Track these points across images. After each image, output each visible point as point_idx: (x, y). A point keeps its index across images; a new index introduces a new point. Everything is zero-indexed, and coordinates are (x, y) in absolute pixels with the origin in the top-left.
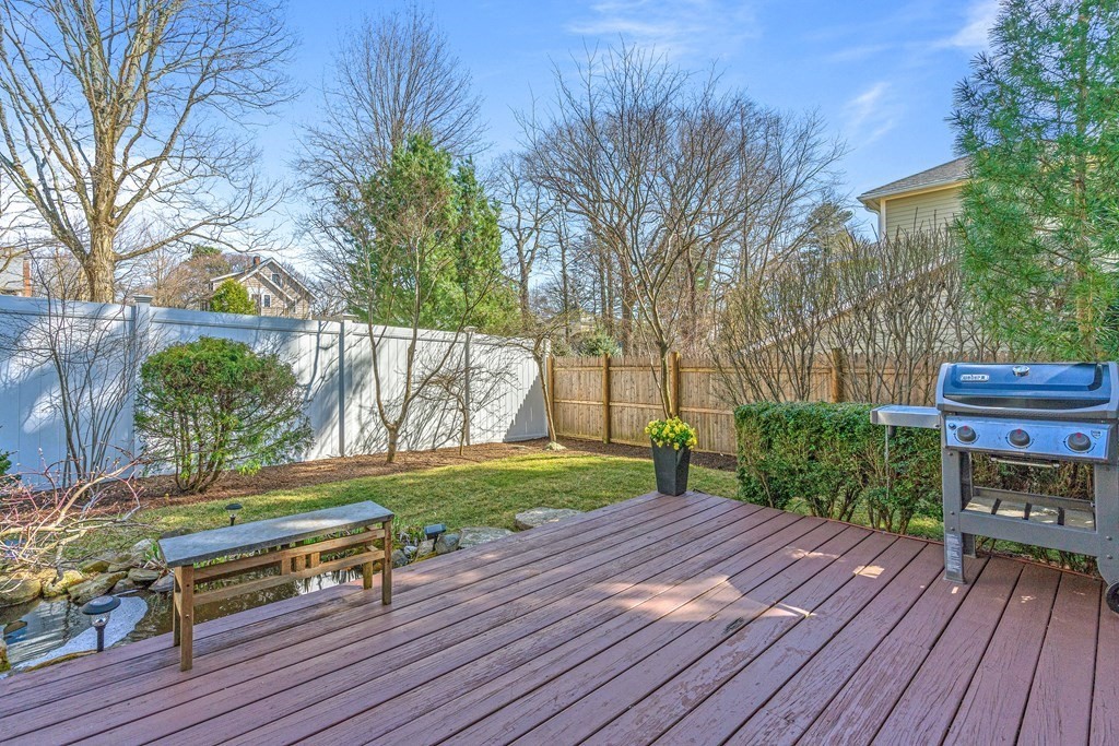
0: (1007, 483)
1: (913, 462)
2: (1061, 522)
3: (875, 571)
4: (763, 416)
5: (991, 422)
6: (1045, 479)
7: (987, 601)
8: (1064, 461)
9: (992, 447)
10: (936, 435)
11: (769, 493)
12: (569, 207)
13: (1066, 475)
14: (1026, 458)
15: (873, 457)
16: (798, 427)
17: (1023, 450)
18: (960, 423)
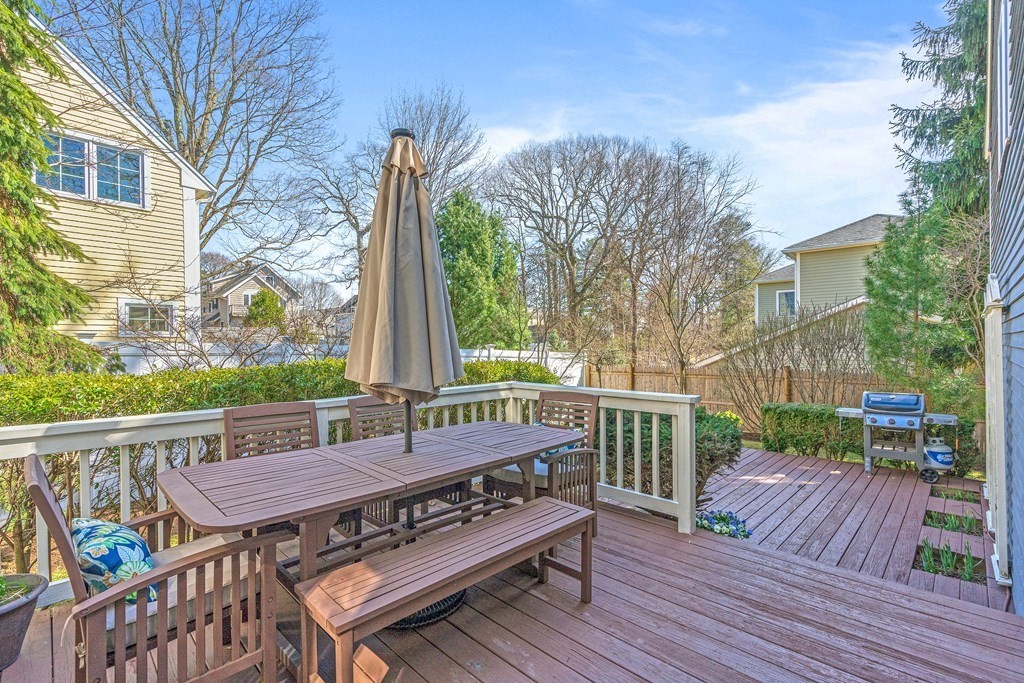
0: (886, 438)
1: (849, 431)
2: (905, 450)
3: (837, 472)
4: (778, 411)
5: (882, 416)
6: (900, 437)
7: (879, 479)
8: (907, 430)
9: (881, 425)
10: (861, 421)
11: (777, 446)
12: (527, 224)
13: (907, 435)
14: (894, 429)
15: (831, 429)
16: (796, 416)
17: (893, 426)
18: (872, 416)
